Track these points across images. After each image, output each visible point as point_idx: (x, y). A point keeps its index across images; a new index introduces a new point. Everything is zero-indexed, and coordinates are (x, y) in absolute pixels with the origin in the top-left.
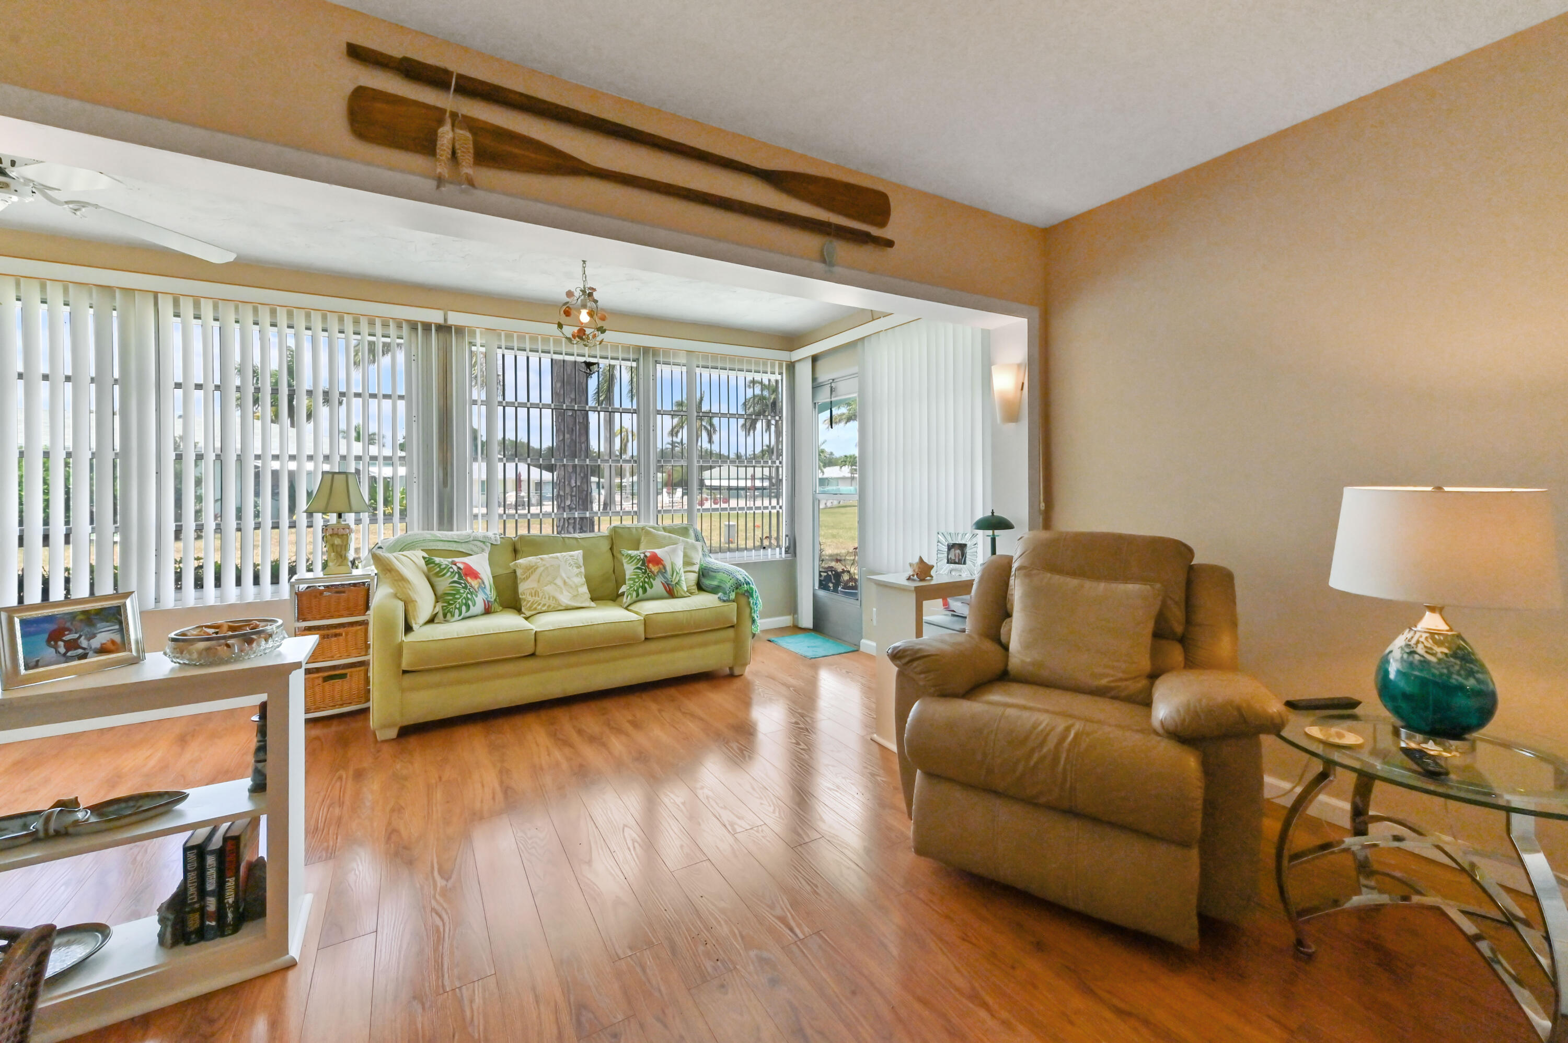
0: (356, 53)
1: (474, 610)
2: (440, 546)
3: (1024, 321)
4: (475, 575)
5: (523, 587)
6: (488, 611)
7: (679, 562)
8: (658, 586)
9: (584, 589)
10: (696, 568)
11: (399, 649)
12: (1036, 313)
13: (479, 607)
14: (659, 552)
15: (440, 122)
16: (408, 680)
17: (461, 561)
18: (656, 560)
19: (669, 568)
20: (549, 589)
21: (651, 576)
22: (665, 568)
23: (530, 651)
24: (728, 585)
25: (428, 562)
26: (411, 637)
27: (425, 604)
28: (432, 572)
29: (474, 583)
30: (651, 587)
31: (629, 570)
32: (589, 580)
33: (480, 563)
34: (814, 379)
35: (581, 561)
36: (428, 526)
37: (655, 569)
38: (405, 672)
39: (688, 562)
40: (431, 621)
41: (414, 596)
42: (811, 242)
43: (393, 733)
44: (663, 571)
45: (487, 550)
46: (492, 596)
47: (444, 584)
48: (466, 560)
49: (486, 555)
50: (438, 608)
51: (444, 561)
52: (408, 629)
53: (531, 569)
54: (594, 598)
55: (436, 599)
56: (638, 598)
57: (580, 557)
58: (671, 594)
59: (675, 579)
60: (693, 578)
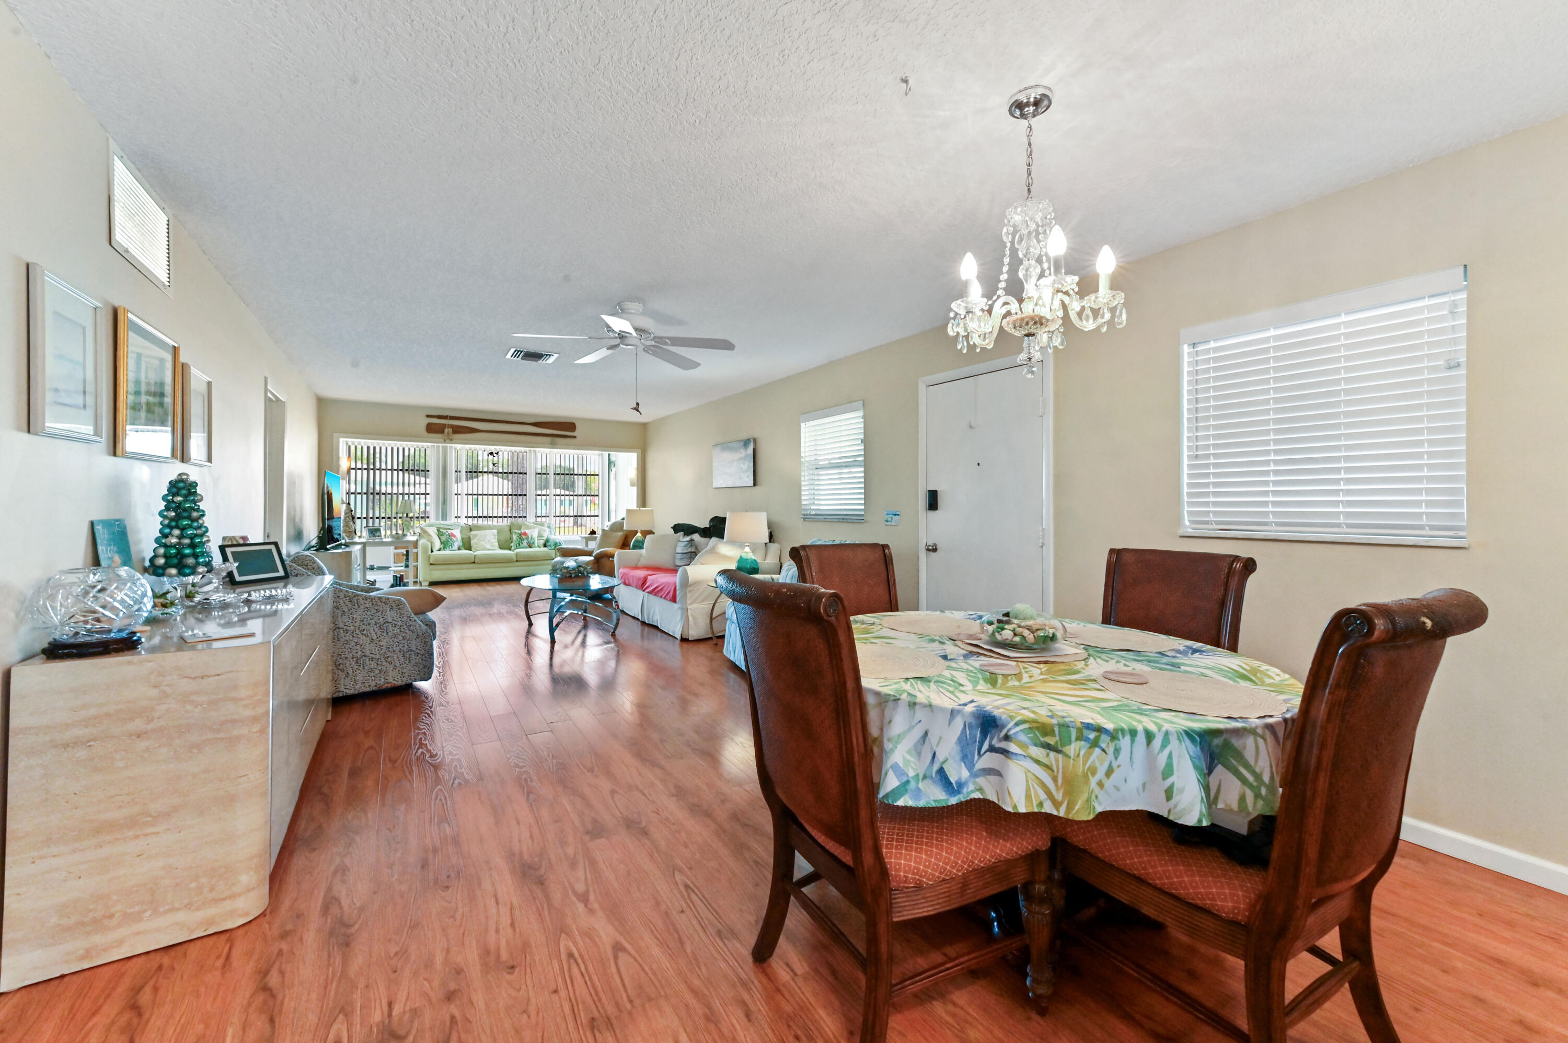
0: (428, 416)
1: (454, 548)
2: (442, 526)
3: (635, 455)
4: (455, 536)
5: (472, 542)
6: (459, 549)
7: (535, 535)
8: (525, 543)
9: (497, 544)
10: (545, 538)
11: (429, 557)
12: (640, 451)
13: (456, 547)
14: (527, 531)
15: (445, 427)
16: (432, 566)
17: (450, 531)
18: (525, 534)
19: (530, 537)
20: (482, 543)
21: (522, 540)
23: (473, 561)
24: (552, 544)
25: (438, 531)
26: (433, 553)
27: (437, 544)
28: (440, 534)
29: (454, 539)
30: (521, 544)
31: (515, 537)
32: (499, 541)
33: (457, 533)
34: (609, 459)
35: (497, 535)
36: (437, 519)
37: (524, 537)
38: (431, 564)
39: (540, 536)
40: (439, 550)
41: (434, 541)
42: (548, 439)
43: (427, 584)
44: (527, 538)
45: (460, 528)
46: (461, 544)
47: (443, 538)
48: (452, 531)
49: (459, 530)
50: (442, 546)
51: (444, 531)
52: (432, 551)
53: (475, 536)
54: (501, 548)
55: (441, 543)
56: (517, 548)
57: (495, 531)
58: (530, 547)
59: (532, 541)
60: (542, 542)
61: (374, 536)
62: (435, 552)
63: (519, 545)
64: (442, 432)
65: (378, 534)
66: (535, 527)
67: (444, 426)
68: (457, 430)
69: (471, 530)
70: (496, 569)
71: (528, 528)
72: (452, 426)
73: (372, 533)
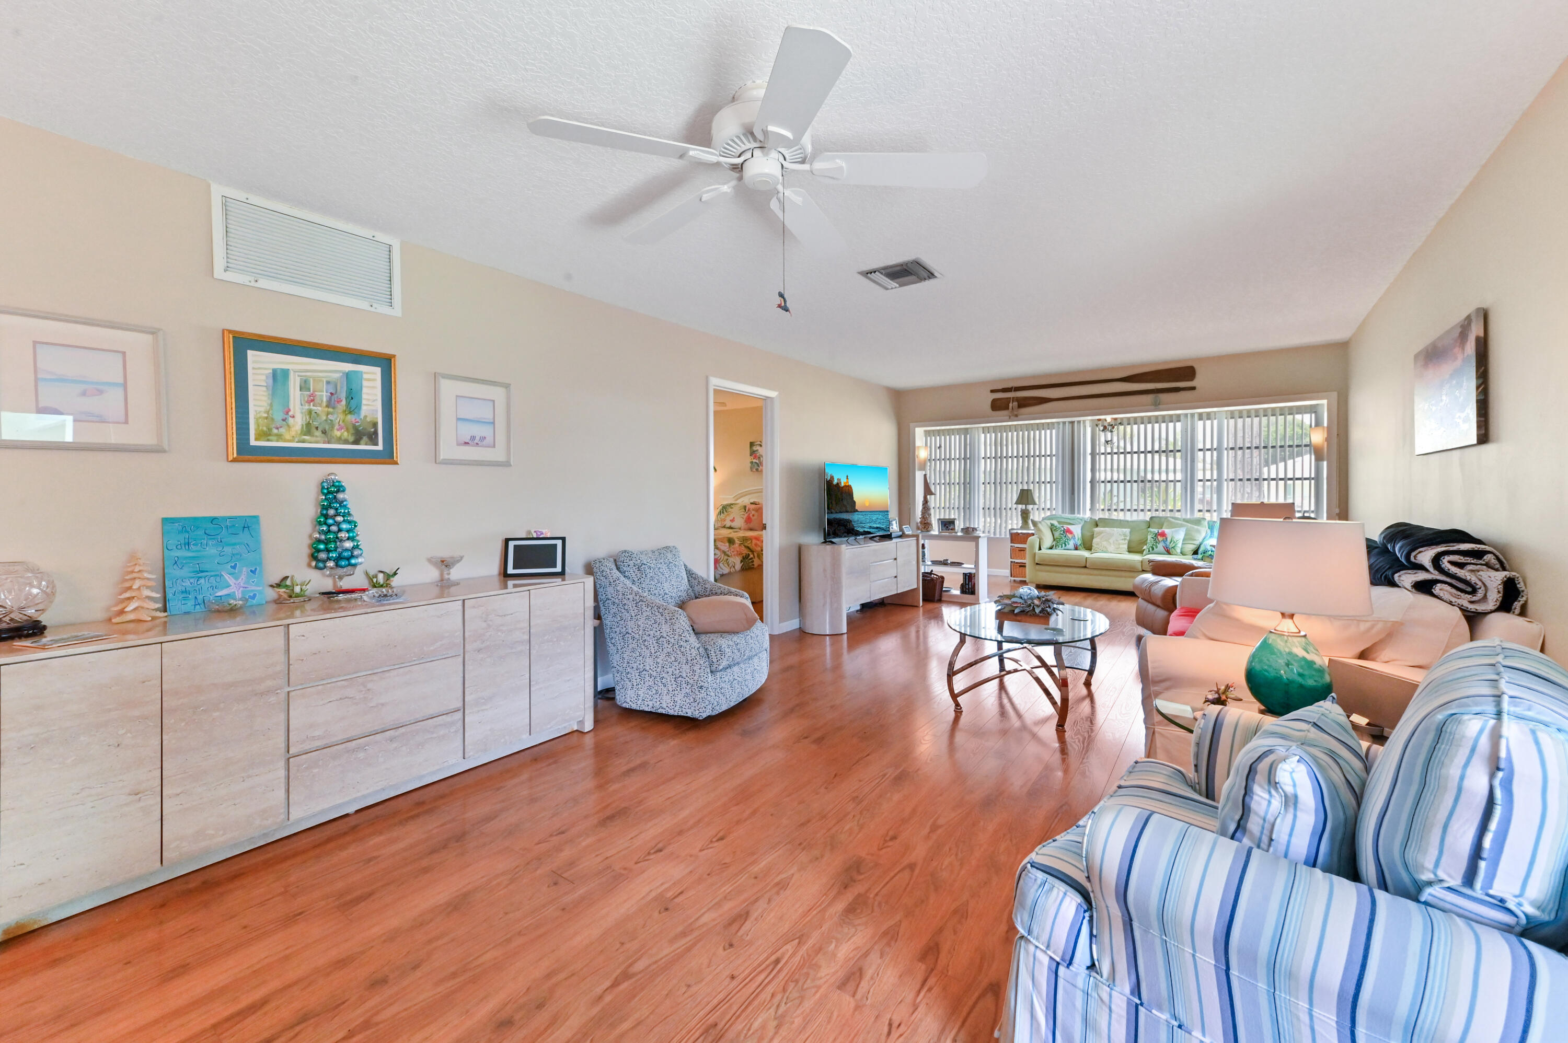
0: (992, 391)
1: (1068, 547)
3: (1323, 398)
4: (1071, 533)
5: (1094, 540)
6: (1076, 549)
8: (1160, 547)
9: (1126, 546)
11: (1036, 557)
12: (1333, 389)
13: (1071, 544)
14: (1167, 531)
15: (1009, 402)
16: (1038, 567)
17: (1066, 527)
18: (1163, 534)
19: (1169, 539)
20: (1107, 543)
21: (1156, 541)
22: (1166, 539)
23: (1084, 565)
25: (1054, 526)
26: (1040, 551)
27: (1048, 540)
28: (1054, 529)
29: (1070, 536)
30: (1157, 547)
31: (1150, 537)
32: (1129, 542)
33: (1077, 528)
35: (1128, 533)
37: (1160, 538)
38: (1037, 564)
39: (1188, 538)
40: (1051, 548)
41: (1043, 537)
42: (1149, 398)
44: (1168, 542)
45: (1083, 523)
46: (1079, 543)
47: (1057, 535)
48: (1070, 527)
49: (1080, 526)
50: (1054, 543)
51: (1061, 526)
52: (1040, 549)
53: (1100, 533)
54: (1130, 551)
55: (1054, 540)
56: (1149, 553)
57: (1127, 531)
58: (1168, 552)
59: (1172, 545)
60: (1191, 547)
61: (947, 529)
62: (1044, 551)
63: (1152, 550)
64: (1007, 408)
65: (951, 527)
66: (1182, 526)
67: (1008, 400)
68: (1024, 403)
69: (1097, 526)
70: (1114, 579)
71: (1172, 525)
72: (1017, 399)
73: (945, 525)
